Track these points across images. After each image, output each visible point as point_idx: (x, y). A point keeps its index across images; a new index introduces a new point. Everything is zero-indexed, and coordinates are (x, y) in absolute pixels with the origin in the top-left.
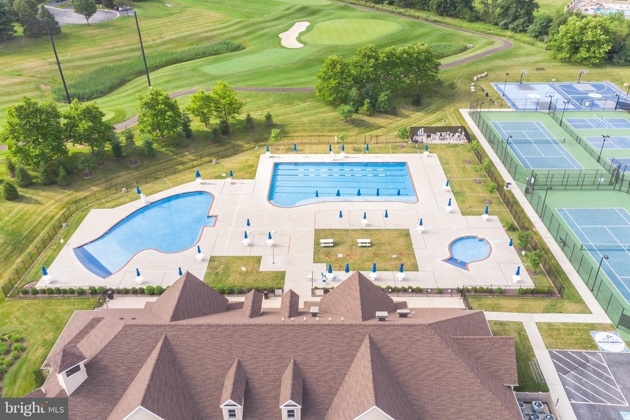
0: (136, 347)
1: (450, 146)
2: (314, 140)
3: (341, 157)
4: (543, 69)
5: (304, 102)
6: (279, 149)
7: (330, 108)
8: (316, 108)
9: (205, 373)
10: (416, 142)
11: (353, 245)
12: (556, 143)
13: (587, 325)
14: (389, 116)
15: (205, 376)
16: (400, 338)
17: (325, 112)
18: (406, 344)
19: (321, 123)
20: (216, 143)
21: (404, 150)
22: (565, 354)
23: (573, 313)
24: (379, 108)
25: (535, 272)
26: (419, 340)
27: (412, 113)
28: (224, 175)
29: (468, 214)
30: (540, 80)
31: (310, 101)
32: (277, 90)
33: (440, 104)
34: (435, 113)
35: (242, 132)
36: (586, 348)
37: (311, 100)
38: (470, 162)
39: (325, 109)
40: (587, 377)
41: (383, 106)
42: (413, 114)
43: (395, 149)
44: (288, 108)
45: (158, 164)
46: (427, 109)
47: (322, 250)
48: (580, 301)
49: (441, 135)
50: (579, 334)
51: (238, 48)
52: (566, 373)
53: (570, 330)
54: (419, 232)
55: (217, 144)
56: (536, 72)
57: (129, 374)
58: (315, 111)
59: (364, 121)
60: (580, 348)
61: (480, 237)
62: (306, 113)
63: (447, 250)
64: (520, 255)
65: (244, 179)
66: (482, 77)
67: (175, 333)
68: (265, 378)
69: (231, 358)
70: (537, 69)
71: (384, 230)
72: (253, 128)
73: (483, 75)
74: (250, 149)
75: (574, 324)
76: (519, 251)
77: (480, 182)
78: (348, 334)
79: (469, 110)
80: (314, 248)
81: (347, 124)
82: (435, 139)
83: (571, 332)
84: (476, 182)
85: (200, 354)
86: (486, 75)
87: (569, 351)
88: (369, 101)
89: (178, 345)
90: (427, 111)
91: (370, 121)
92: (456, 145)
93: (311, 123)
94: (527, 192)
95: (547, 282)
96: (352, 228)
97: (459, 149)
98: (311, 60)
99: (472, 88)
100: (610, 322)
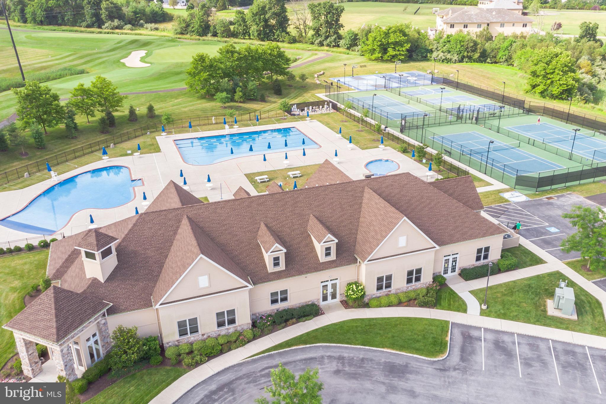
0: (160, 229)
1: (322, 114)
2: (202, 122)
3: (236, 129)
4: (365, 66)
5: (177, 99)
6: (171, 132)
7: (204, 101)
8: (191, 102)
9: (236, 239)
10: (294, 115)
11: (286, 178)
13: (495, 191)
14: (260, 103)
15: (237, 241)
16: (392, 185)
17: (200, 104)
18: (398, 189)
19: (201, 110)
20: (106, 133)
21: (287, 120)
22: (491, 208)
23: (481, 187)
24: (249, 96)
25: (439, 171)
26: (407, 184)
27: (277, 100)
28: (129, 152)
29: (366, 148)
30: (367, 74)
31: (182, 98)
32: (146, 93)
33: (297, 93)
35: (128, 123)
36: (502, 202)
37: (182, 97)
38: (346, 122)
39: (199, 102)
40: (514, 216)
41: (253, 94)
42: (279, 100)
43: (279, 121)
44: (162, 104)
45: (52, 154)
46: (289, 97)
47: (261, 185)
48: (481, 180)
49: (312, 108)
50: (493, 196)
51: (82, 72)
52: (499, 217)
53: (486, 195)
54: (335, 163)
56: (361, 69)
57: (161, 253)
58: (191, 104)
59: (240, 107)
60: (499, 203)
61: (386, 159)
62: (183, 105)
63: (365, 169)
64: (423, 164)
65: (151, 153)
66: (321, 75)
67: (195, 212)
68: (293, 233)
69: (256, 223)
70: (361, 66)
71: (306, 166)
72: (136, 120)
73: (321, 73)
74: (142, 135)
75: (486, 192)
76: (420, 161)
77: (362, 131)
78: (350, 189)
79: (324, 94)
80: (252, 185)
81: (226, 109)
82: (309, 110)
83: (487, 196)
84: (359, 131)
85: (226, 224)
86: (324, 73)
87: (493, 206)
88: (241, 89)
89: (202, 222)
90: (289, 98)
91: (245, 107)
92: (328, 114)
93: (193, 112)
94: (402, 131)
96: (276, 169)
97: (332, 115)
98: (163, 73)
99: (317, 81)
100: (509, 187)
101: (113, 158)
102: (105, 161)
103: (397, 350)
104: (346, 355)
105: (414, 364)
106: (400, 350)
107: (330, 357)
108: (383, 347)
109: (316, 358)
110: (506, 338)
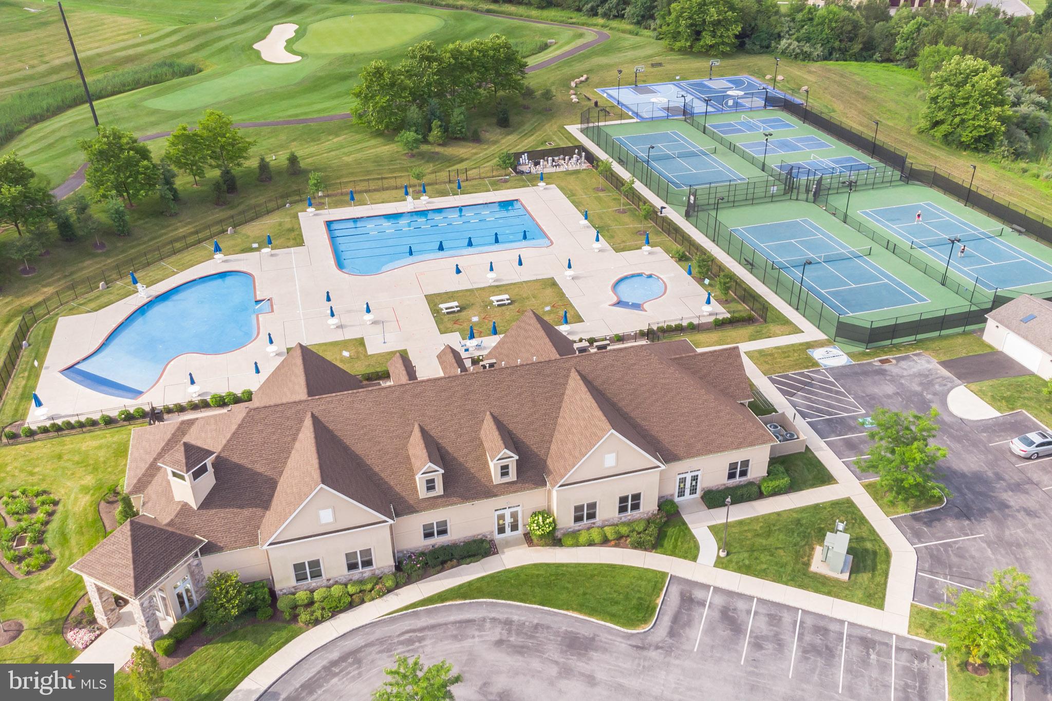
1: (568, 173)
2: (373, 185)
3: (424, 203)
4: (660, 65)
5: (337, 135)
6: (323, 203)
7: (379, 140)
8: (359, 142)
10: (522, 173)
11: (487, 306)
12: (705, 154)
13: (801, 344)
14: (471, 144)
17: (374, 147)
19: (375, 162)
20: (222, 205)
21: (508, 184)
22: (787, 377)
23: (782, 335)
24: (453, 133)
25: (726, 300)
26: (635, 364)
27: (500, 137)
28: (255, 245)
29: (623, 250)
30: (660, 80)
31: (346, 134)
32: (288, 122)
33: (535, 122)
34: (532, 135)
35: (256, 186)
36: (807, 367)
37: (346, 131)
38: (603, 190)
39: (373, 142)
40: (816, 394)
41: (460, 130)
42: (503, 138)
43: (497, 185)
44: (313, 146)
45: (140, 245)
46: (520, 130)
47: (446, 318)
48: (786, 322)
49: (553, 161)
50: (796, 354)
51: (191, 70)
52: (793, 395)
53: (783, 352)
54: (568, 278)
55: (224, 207)
56: (652, 70)
58: (359, 146)
59: (437, 153)
60: (801, 369)
61: (648, 273)
62: (346, 150)
63: (611, 293)
64: (703, 285)
65: (288, 247)
66: (581, 82)
67: (324, 407)
69: (408, 425)
70: (653, 65)
71: (521, 283)
72: (270, 179)
73: (583, 79)
74: (278, 208)
75: (788, 346)
76: (700, 281)
77: (624, 212)
78: (548, 372)
79: (579, 126)
80: (434, 317)
81: (414, 159)
82: (546, 167)
83: (786, 355)
84: (619, 211)
86: (587, 79)
87: (790, 374)
88: (439, 123)
89: (333, 422)
90: (521, 133)
91: (446, 153)
92: (576, 172)
93: (360, 164)
94: (688, 215)
95: (743, 309)
96: (475, 286)
97: (583, 175)
98: (320, 78)
99: (573, 97)
100: (826, 337)
101: (230, 254)
102: (218, 263)
103: (585, 614)
104: (515, 618)
105: (604, 637)
106: (590, 615)
107: (494, 620)
108: (567, 609)
109: (475, 621)
110: (741, 605)
